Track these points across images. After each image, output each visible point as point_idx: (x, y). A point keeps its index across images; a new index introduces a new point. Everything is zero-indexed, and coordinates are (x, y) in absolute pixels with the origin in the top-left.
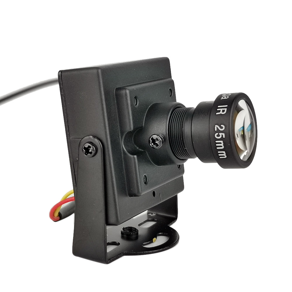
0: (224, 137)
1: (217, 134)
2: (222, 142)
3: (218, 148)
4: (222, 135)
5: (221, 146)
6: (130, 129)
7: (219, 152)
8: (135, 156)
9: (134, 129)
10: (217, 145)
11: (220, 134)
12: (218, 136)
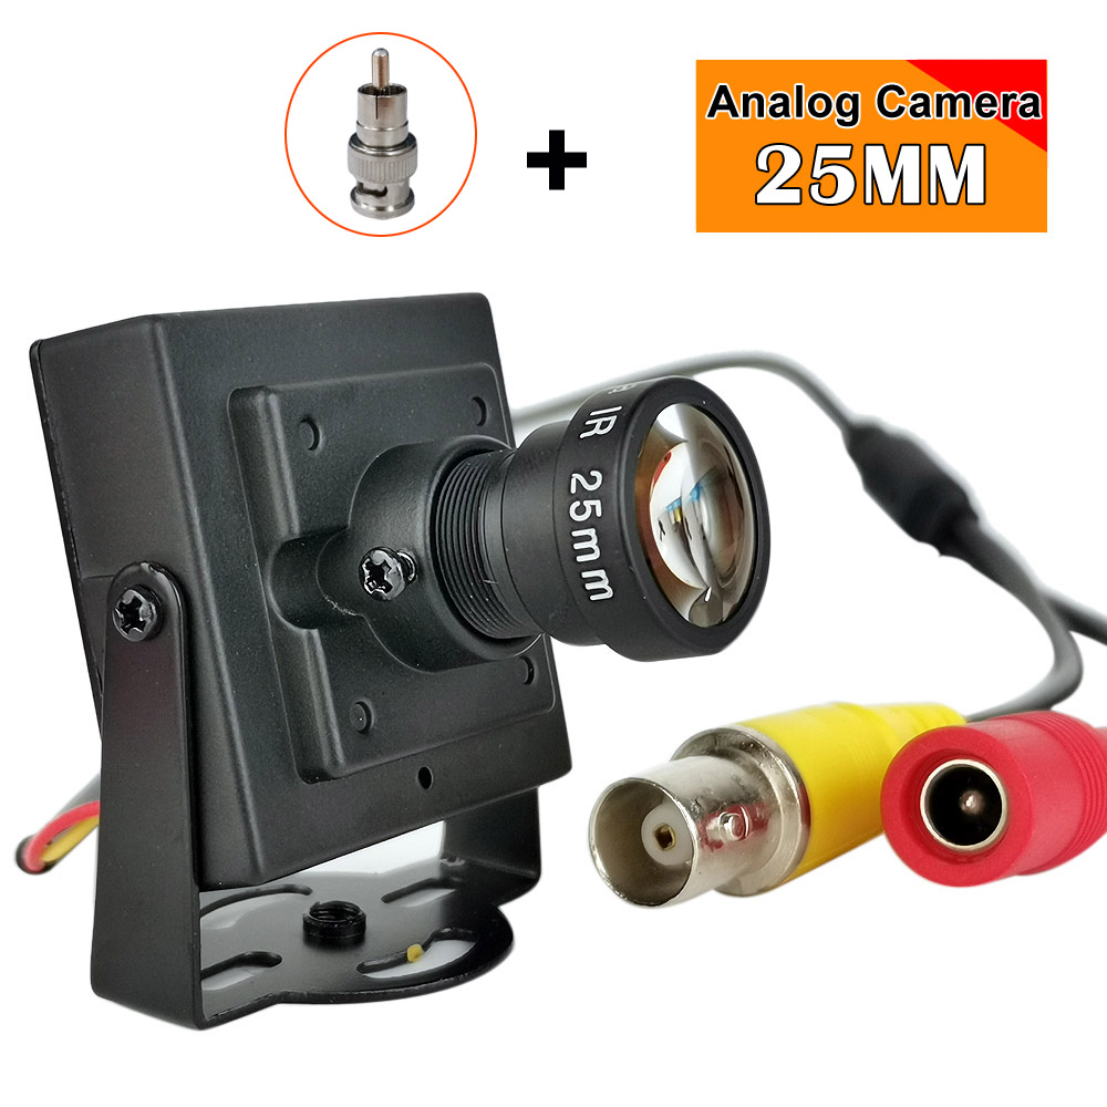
0: (599, 514)
1: (577, 504)
2: (592, 532)
3: (580, 559)
4: (593, 507)
5: (591, 551)
6: (290, 531)
7: (585, 575)
8: (315, 633)
9: (302, 533)
10: (577, 546)
11: (587, 504)
12: (580, 510)
